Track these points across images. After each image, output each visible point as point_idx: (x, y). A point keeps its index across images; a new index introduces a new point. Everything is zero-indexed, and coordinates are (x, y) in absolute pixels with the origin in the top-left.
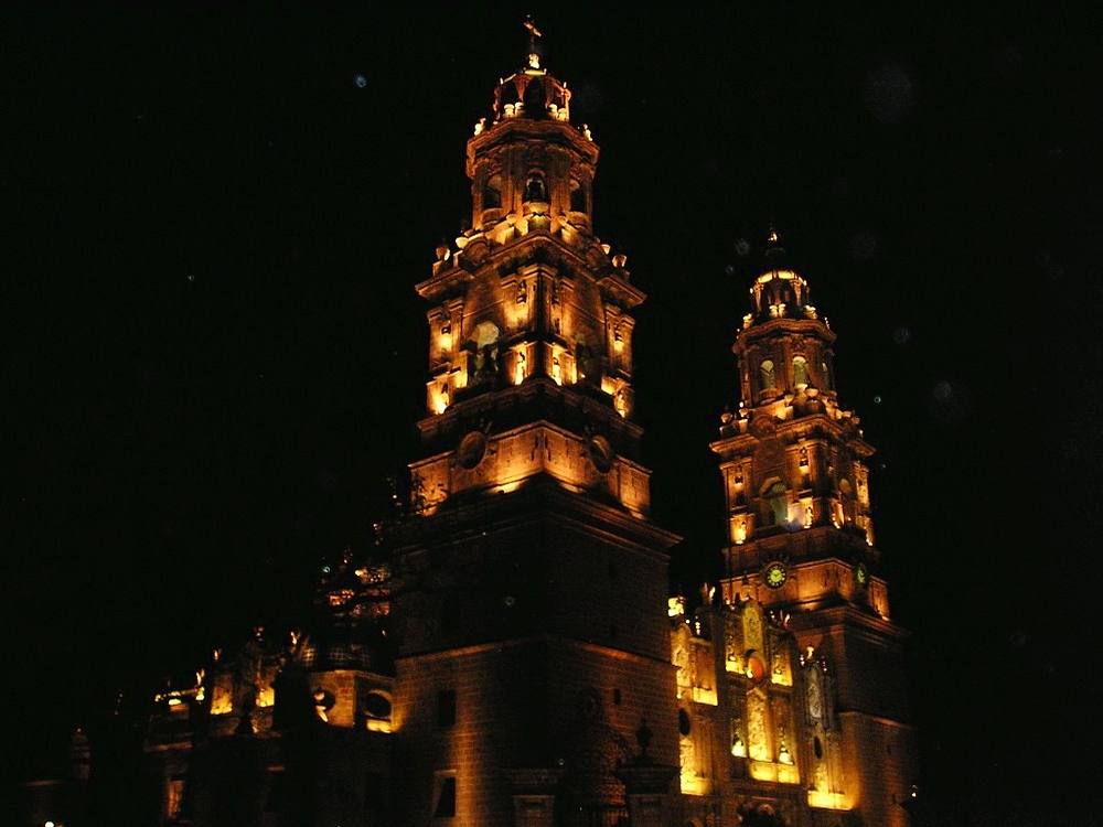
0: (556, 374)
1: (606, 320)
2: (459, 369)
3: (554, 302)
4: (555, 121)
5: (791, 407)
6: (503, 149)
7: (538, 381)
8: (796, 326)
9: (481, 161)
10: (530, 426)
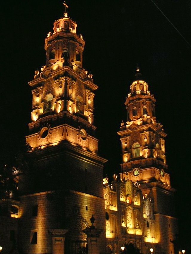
0: (70, 110)
1: (86, 94)
2: (41, 108)
3: (70, 88)
4: (72, 34)
5: (142, 121)
6: (56, 41)
7: (65, 112)
8: (144, 97)
9: (49, 45)
10: (62, 125)
